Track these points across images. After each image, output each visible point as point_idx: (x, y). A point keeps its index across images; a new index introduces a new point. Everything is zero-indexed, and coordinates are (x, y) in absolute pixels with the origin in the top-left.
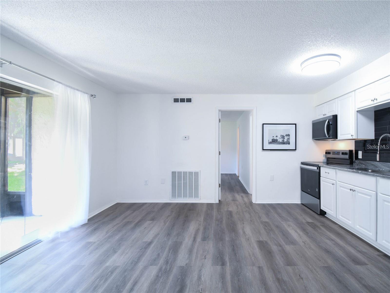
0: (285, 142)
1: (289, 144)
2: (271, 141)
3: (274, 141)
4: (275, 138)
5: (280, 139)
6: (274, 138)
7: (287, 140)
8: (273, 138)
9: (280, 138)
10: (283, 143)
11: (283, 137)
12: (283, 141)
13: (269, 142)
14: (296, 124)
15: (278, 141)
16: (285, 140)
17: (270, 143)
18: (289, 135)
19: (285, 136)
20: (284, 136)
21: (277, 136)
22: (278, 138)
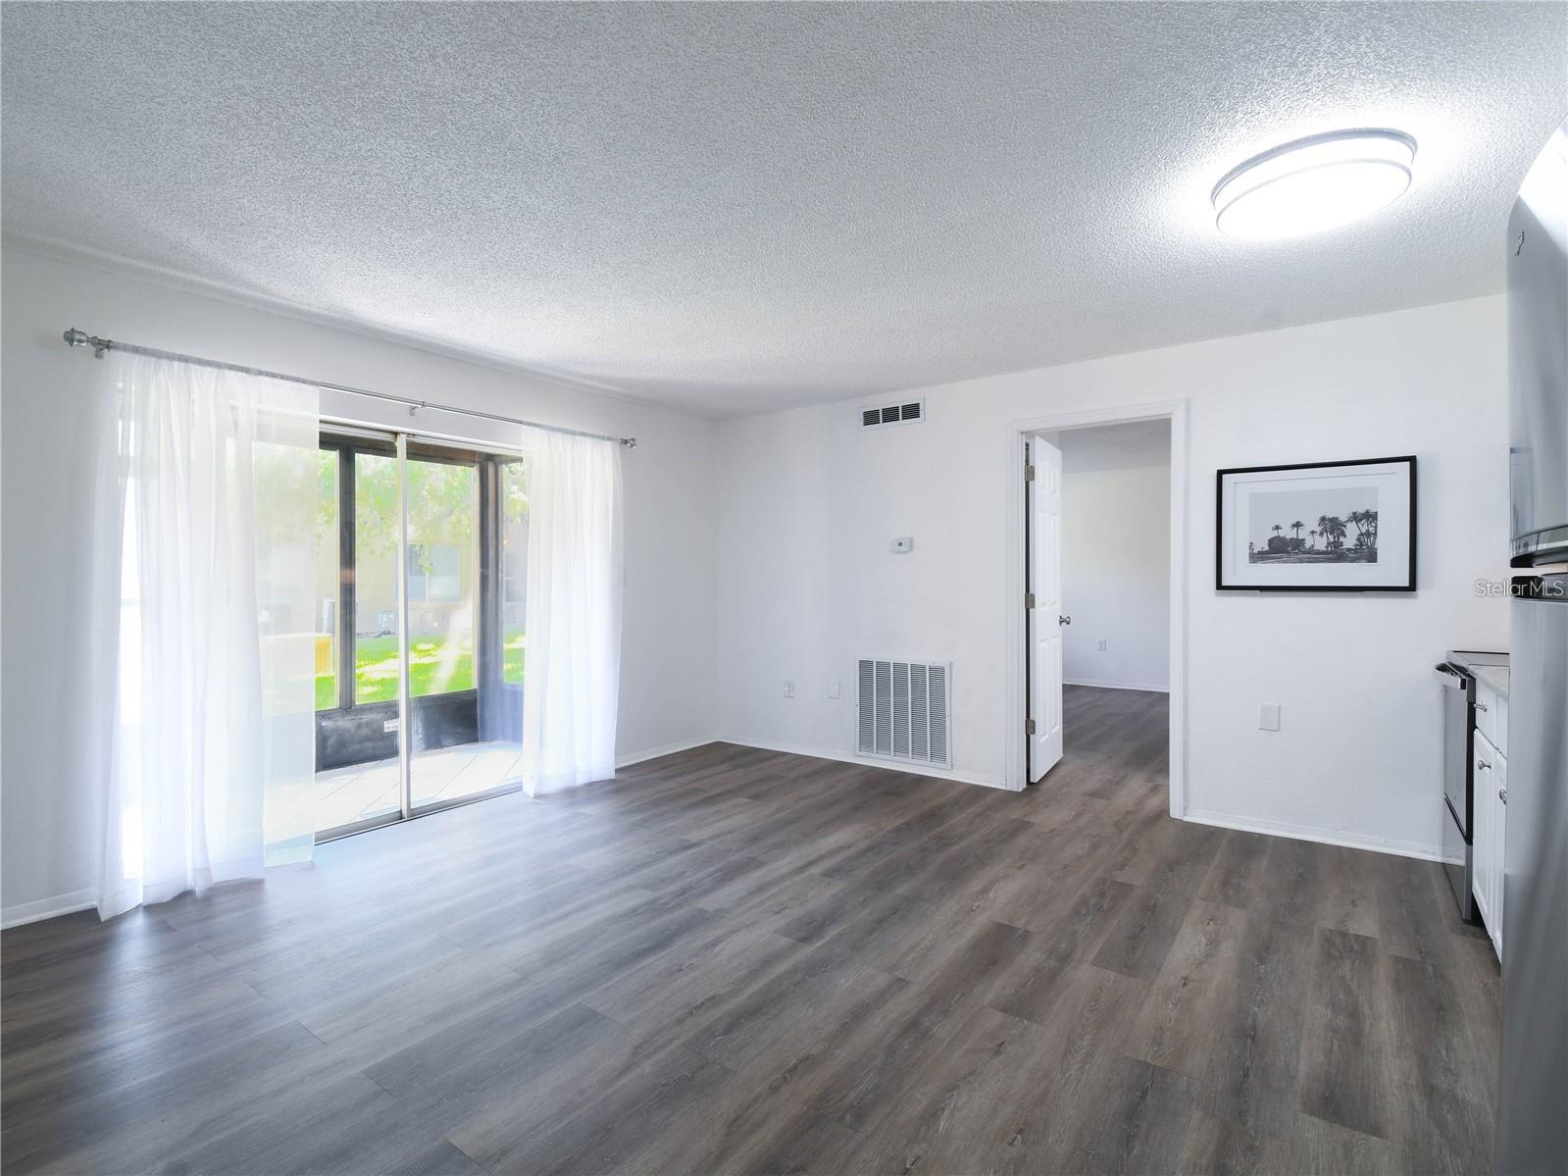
0: (1349, 550)
1: (1372, 557)
2: (1267, 548)
3: (1281, 549)
4: (1289, 533)
5: (1317, 537)
6: (1282, 535)
7: (1358, 539)
8: (1275, 534)
9: (1318, 529)
10: (1336, 554)
11: (1333, 526)
12: (1337, 544)
13: (1255, 551)
14: (1412, 460)
15: (1307, 545)
16: (1349, 541)
17: (1257, 557)
18: (1371, 517)
19: (1349, 520)
20: (1343, 518)
21: (1298, 525)
22: (1303, 534)
